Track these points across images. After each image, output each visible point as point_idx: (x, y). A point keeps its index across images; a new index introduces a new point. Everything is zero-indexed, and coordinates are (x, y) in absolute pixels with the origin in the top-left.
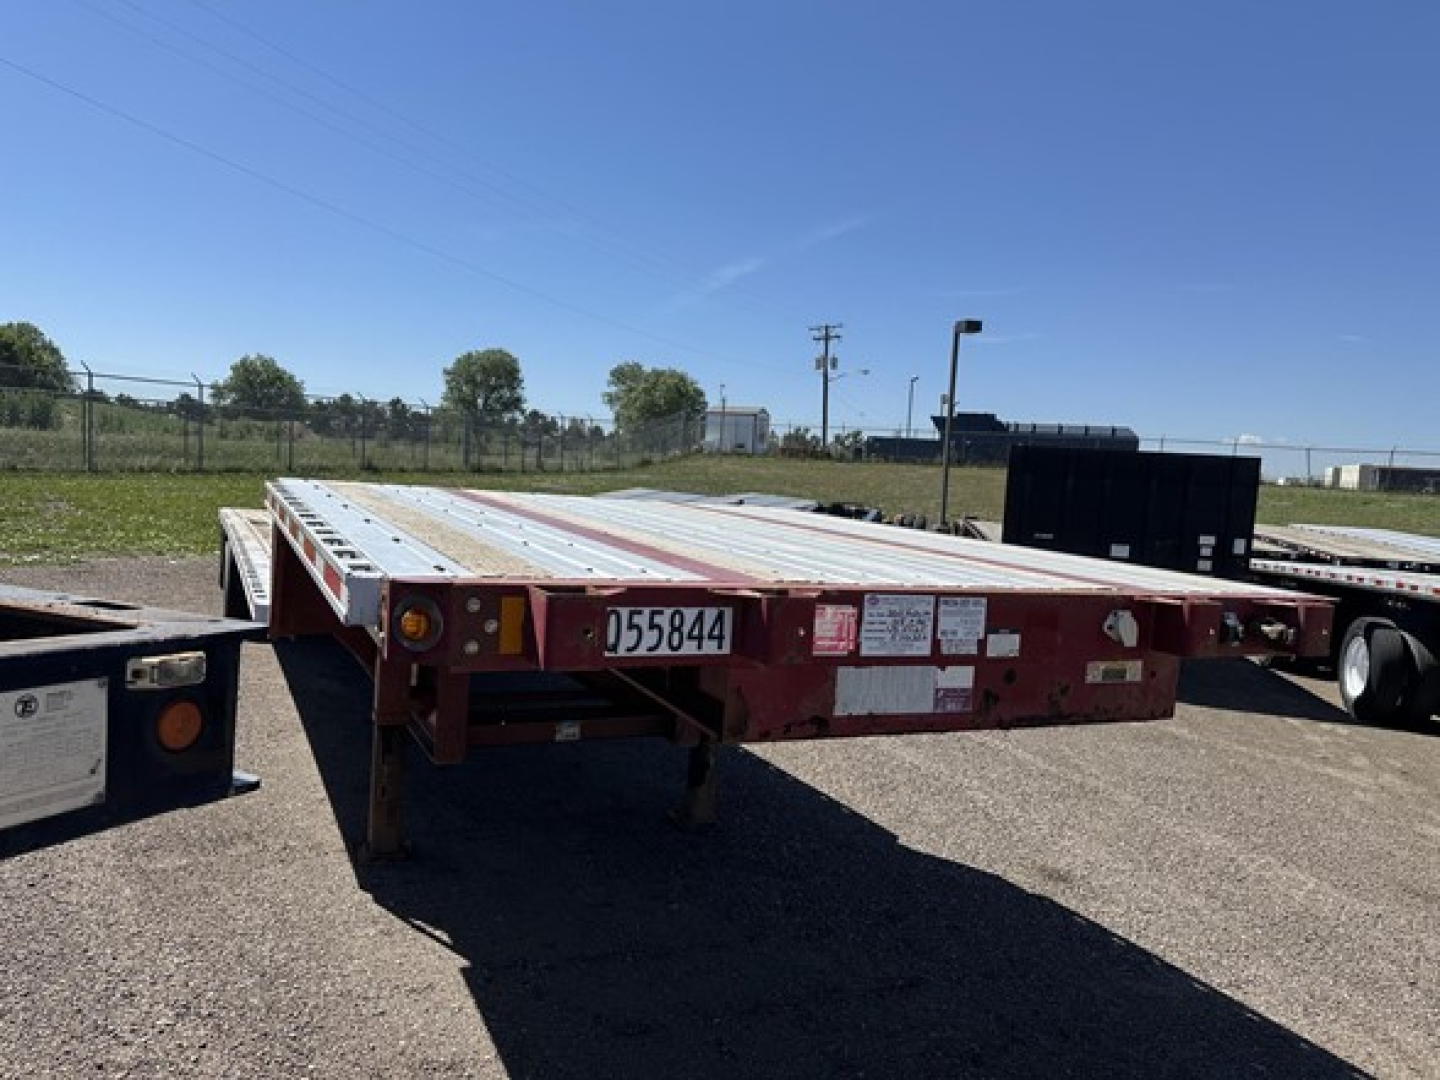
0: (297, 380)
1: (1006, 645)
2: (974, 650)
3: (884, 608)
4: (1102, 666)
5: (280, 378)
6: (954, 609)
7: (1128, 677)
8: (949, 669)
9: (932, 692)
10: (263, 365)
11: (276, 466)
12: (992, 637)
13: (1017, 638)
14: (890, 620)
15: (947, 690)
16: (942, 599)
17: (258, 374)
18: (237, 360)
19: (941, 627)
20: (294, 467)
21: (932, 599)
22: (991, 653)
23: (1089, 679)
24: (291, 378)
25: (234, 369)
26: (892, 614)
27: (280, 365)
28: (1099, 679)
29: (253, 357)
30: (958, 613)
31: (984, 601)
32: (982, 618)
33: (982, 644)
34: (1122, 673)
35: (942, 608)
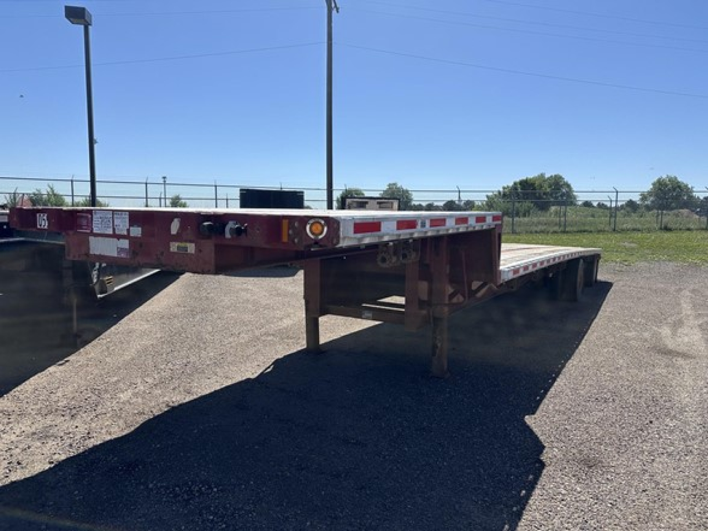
0: (690, 186)
1: (136, 231)
2: (125, 233)
3: (98, 216)
4: (177, 244)
5: (679, 187)
6: (119, 216)
7: (189, 251)
8: (121, 240)
9: (116, 248)
10: (669, 181)
11: (606, 229)
12: (131, 228)
13: (140, 229)
14: (100, 220)
15: (121, 249)
16: (115, 212)
17: (667, 186)
18: (655, 179)
19: (115, 223)
20: (616, 229)
21: (111, 212)
22: (132, 235)
23: (171, 250)
24: (686, 186)
25: (654, 184)
26: (101, 218)
27: (679, 179)
28: (176, 250)
29: (664, 177)
30: (120, 218)
31: (127, 213)
32: (127, 220)
33: (128, 230)
34: (186, 249)
35: (115, 216)
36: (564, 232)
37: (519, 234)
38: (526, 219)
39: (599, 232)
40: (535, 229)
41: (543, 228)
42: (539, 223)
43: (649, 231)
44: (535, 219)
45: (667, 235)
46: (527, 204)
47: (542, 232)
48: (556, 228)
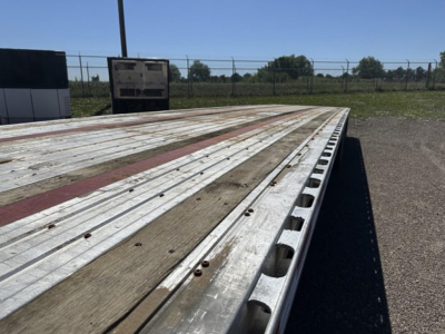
36: (310, 93)
37: (278, 95)
38: (284, 84)
39: (335, 93)
40: (290, 91)
41: (295, 90)
42: (293, 87)
43: (369, 91)
44: (290, 84)
45: (382, 95)
46: (284, 74)
47: (295, 93)
48: (305, 91)
